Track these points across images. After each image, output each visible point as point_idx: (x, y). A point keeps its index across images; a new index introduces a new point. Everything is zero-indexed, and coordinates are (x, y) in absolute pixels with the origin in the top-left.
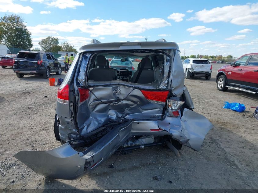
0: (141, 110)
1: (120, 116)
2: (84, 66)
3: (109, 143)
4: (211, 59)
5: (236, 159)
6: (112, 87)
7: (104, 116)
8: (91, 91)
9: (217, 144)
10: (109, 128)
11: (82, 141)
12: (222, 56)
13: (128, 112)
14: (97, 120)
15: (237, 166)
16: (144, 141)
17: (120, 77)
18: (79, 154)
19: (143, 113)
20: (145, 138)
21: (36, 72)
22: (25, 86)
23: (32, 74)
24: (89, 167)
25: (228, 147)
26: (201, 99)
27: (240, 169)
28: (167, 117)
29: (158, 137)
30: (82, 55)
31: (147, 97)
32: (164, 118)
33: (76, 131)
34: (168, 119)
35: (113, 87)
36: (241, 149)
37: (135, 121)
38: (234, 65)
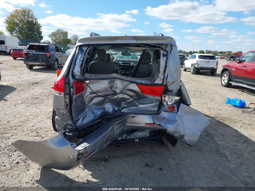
0: (137, 104)
1: (117, 110)
2: (80, 59)
3: (102, 135)
4: (220, 54)
5: (227, 151)
6: (108, 81)
7: (101, 109)
8: (87, 85)
9: (212, 137)
10: (105, 121)
11: (76, 133)
12: (231, 52)
13: (125, 106)
14: (93, 113)
15: (227, 158)
16: (139, 134)
17: (122, 71)
18: (72, 145)
19: (139, 108)
20: (140, 132)
21: (45, 64)
22: (34, 77)
23: (41, 66)
24: (82, 158)
25: (222, 141)
26: (203, 95)
27: (229, 161)
28: (162, 112)
29: (154, 131)
30: (78, 48)
31: (143, 92)
32: (160, 113)
33: (71, 123)
34: (164, 114)
35: (110, 81)
36: (235, 143)
37: (130, 115)
38: (239, 61)
